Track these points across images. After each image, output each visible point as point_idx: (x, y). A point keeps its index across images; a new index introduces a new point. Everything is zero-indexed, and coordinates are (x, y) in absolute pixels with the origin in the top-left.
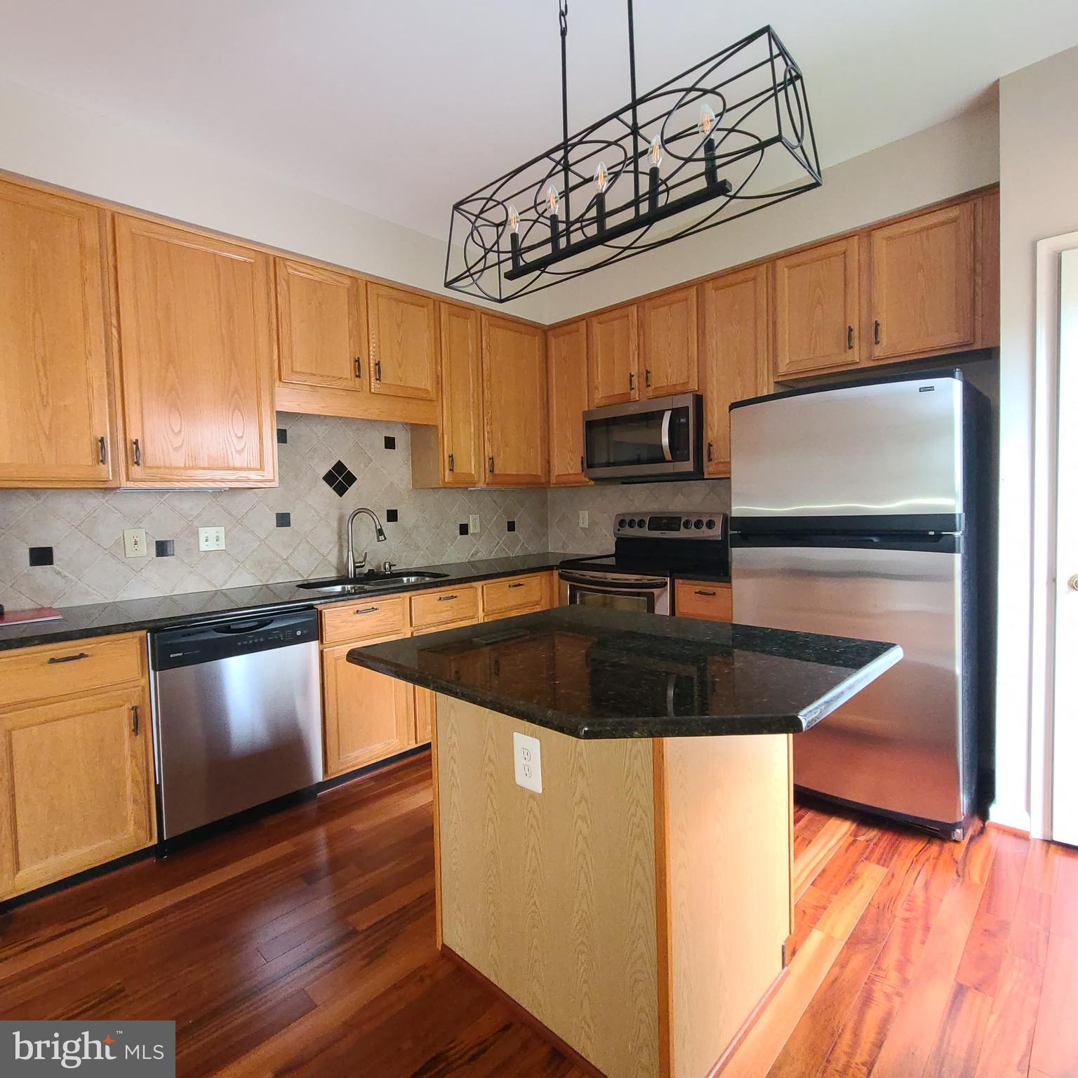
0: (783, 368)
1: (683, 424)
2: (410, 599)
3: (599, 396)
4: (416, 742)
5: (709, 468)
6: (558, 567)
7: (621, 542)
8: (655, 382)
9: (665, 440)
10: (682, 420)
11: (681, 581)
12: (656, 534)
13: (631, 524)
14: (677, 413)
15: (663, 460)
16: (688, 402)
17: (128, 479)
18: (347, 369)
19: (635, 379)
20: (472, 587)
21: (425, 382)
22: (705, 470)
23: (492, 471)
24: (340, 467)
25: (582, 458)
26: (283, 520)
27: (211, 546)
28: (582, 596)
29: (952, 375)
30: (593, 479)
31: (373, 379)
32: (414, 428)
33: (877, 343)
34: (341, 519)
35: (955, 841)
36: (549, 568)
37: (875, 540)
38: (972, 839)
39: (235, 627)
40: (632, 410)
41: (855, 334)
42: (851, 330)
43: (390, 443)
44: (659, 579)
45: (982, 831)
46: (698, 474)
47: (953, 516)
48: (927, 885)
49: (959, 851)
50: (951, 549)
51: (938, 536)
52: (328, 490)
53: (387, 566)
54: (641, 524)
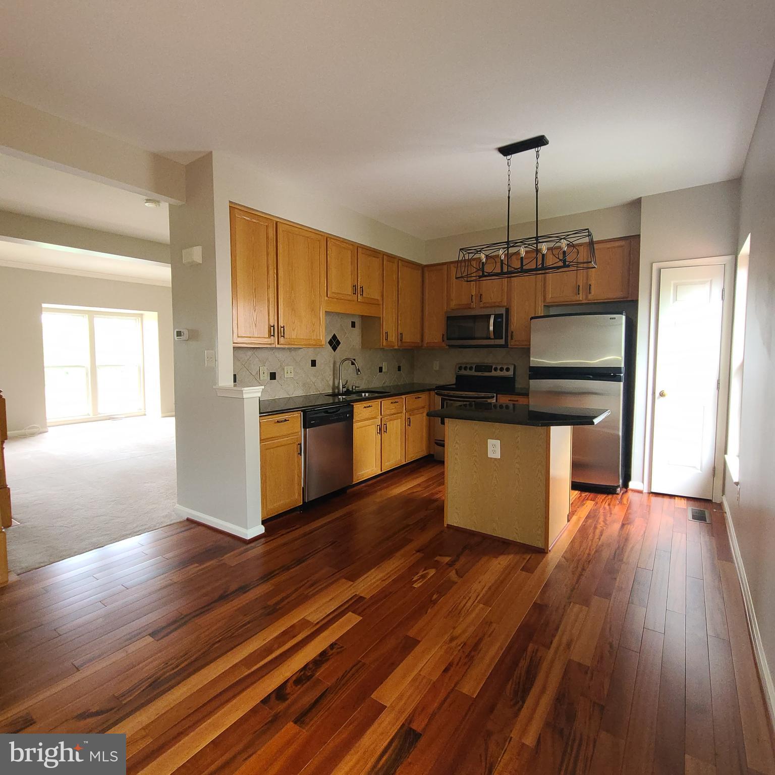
0: (548, 300)
1: (499, 322)
2: (381, 402)
3: (453, 304)
4: (381, 471)
5: (511, 343)
6: (434, 390)
7: (459, 378)
8: (484, 300)
9: (491, 328)
10: (499, 320)
11: (500, 395)
12: (479, 374)
13: (465, 368)
14: (497, 317)
15: (490, 338)
16: (503, 311)
17: (278, 344)
18: (349, 291)
19: (474, 297)
20: (401, 398)
21: (377, 296)
22: (509, 344)
23: (401, 340)
24: (334, 337)
25: (443, 335)
26: (314, 363)
27: (289, 375)
28: (447, 403)
29: (622, 314)
30: (449, 346)
31: (359, 295)
32: (363, 317)
33: (590, 293)
34: (335, 363)
35: (618, 494)
36: (430, 390)
37: (591, 377)
38: (623, 494)
39: (329, 411)
40: (473, 313)
41: (581, 287)
42: (579, 286)
43: (353, 325)
44: (490, 395)
45: (626, 492)
46: (506, 346)
47: (621, 368)
48: (609, 505)
49: (619, 497)
50: (620, 381)
51: (615, 376)
52: (330, 348)
53: (354, 387)
54: (471, 369)
